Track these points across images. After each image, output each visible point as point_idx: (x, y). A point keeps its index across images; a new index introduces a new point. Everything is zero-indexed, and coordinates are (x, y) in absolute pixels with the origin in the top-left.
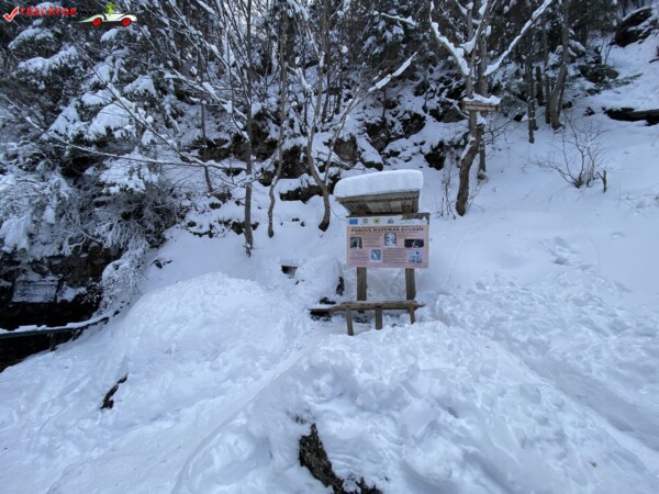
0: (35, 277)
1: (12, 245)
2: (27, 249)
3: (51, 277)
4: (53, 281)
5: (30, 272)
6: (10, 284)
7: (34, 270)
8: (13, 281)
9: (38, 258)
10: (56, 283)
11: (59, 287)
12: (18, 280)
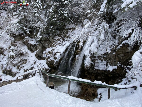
0: (99, 61)
1: (93, 51)
2: (97, 52)
3: (104, 62)
4: (105, 63)
5: (98, 60)
6: (94, 63)
7: (99, 59)
8: (94, 62)
9: (100, 55)
10: (106, 64)
11: (107, 65)
12: (95, 62)
